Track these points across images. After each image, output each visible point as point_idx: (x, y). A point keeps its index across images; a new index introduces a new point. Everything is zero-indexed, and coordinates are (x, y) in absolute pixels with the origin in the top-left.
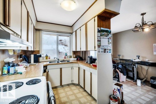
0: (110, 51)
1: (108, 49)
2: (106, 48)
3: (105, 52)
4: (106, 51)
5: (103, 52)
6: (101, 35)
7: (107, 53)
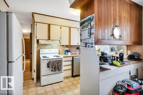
0: (92, 45)
1: (89, 43)
2: (87, 41)
3: (86, 47)
4: (87, 45)
5: (85, 47)
6: (83, 28)
7: (89, 48)
